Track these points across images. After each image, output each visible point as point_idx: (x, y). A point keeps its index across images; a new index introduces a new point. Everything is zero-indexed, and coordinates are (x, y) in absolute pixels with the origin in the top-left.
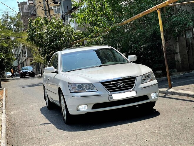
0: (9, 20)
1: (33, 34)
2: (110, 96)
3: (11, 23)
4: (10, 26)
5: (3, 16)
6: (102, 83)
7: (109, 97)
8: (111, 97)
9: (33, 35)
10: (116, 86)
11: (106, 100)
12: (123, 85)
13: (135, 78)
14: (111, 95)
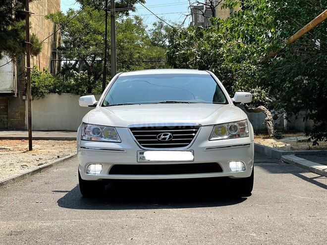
0: (164, 32)
1: (174, 52)
2: (140, 153)
3: (165, 37)
4: (163, 42)
5: (155, 24)
6: (132, 129)
7: (140, 156)
8: (141, 156)
9: (173, 55)
10: (155, 138)
11: (131, 160)
12: (170, 137)
13: (198, 129)
14: (143, 153)
